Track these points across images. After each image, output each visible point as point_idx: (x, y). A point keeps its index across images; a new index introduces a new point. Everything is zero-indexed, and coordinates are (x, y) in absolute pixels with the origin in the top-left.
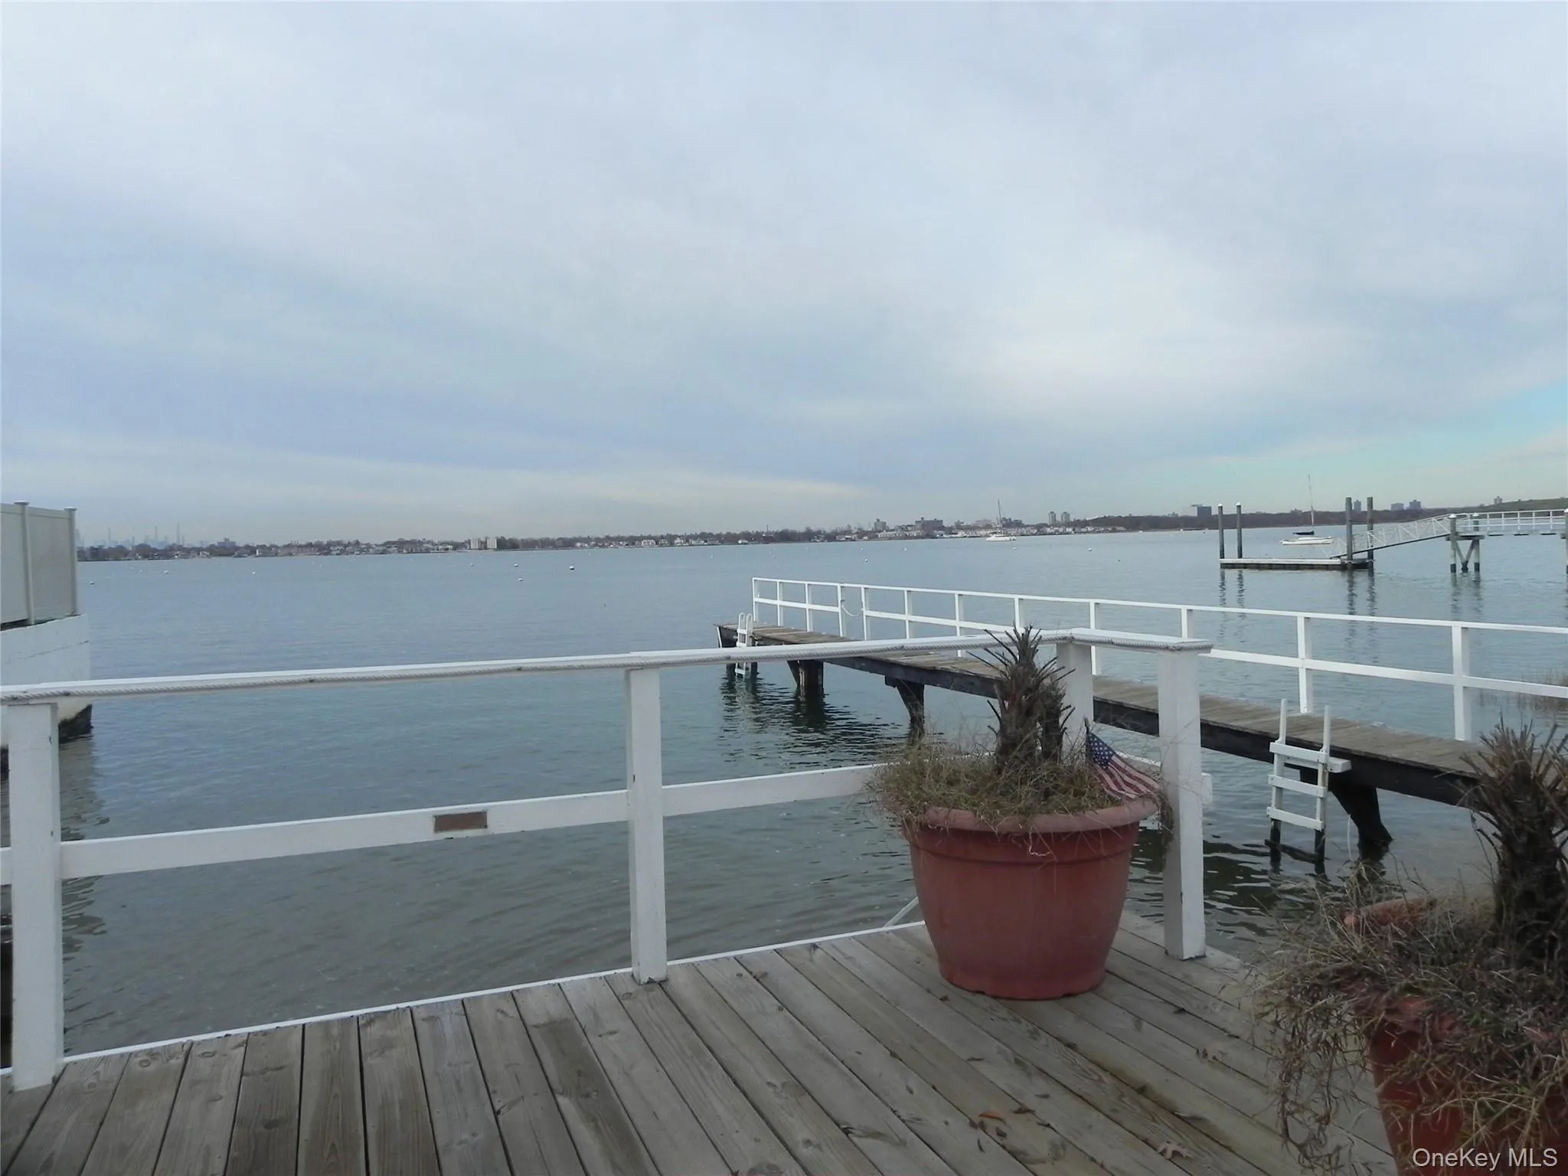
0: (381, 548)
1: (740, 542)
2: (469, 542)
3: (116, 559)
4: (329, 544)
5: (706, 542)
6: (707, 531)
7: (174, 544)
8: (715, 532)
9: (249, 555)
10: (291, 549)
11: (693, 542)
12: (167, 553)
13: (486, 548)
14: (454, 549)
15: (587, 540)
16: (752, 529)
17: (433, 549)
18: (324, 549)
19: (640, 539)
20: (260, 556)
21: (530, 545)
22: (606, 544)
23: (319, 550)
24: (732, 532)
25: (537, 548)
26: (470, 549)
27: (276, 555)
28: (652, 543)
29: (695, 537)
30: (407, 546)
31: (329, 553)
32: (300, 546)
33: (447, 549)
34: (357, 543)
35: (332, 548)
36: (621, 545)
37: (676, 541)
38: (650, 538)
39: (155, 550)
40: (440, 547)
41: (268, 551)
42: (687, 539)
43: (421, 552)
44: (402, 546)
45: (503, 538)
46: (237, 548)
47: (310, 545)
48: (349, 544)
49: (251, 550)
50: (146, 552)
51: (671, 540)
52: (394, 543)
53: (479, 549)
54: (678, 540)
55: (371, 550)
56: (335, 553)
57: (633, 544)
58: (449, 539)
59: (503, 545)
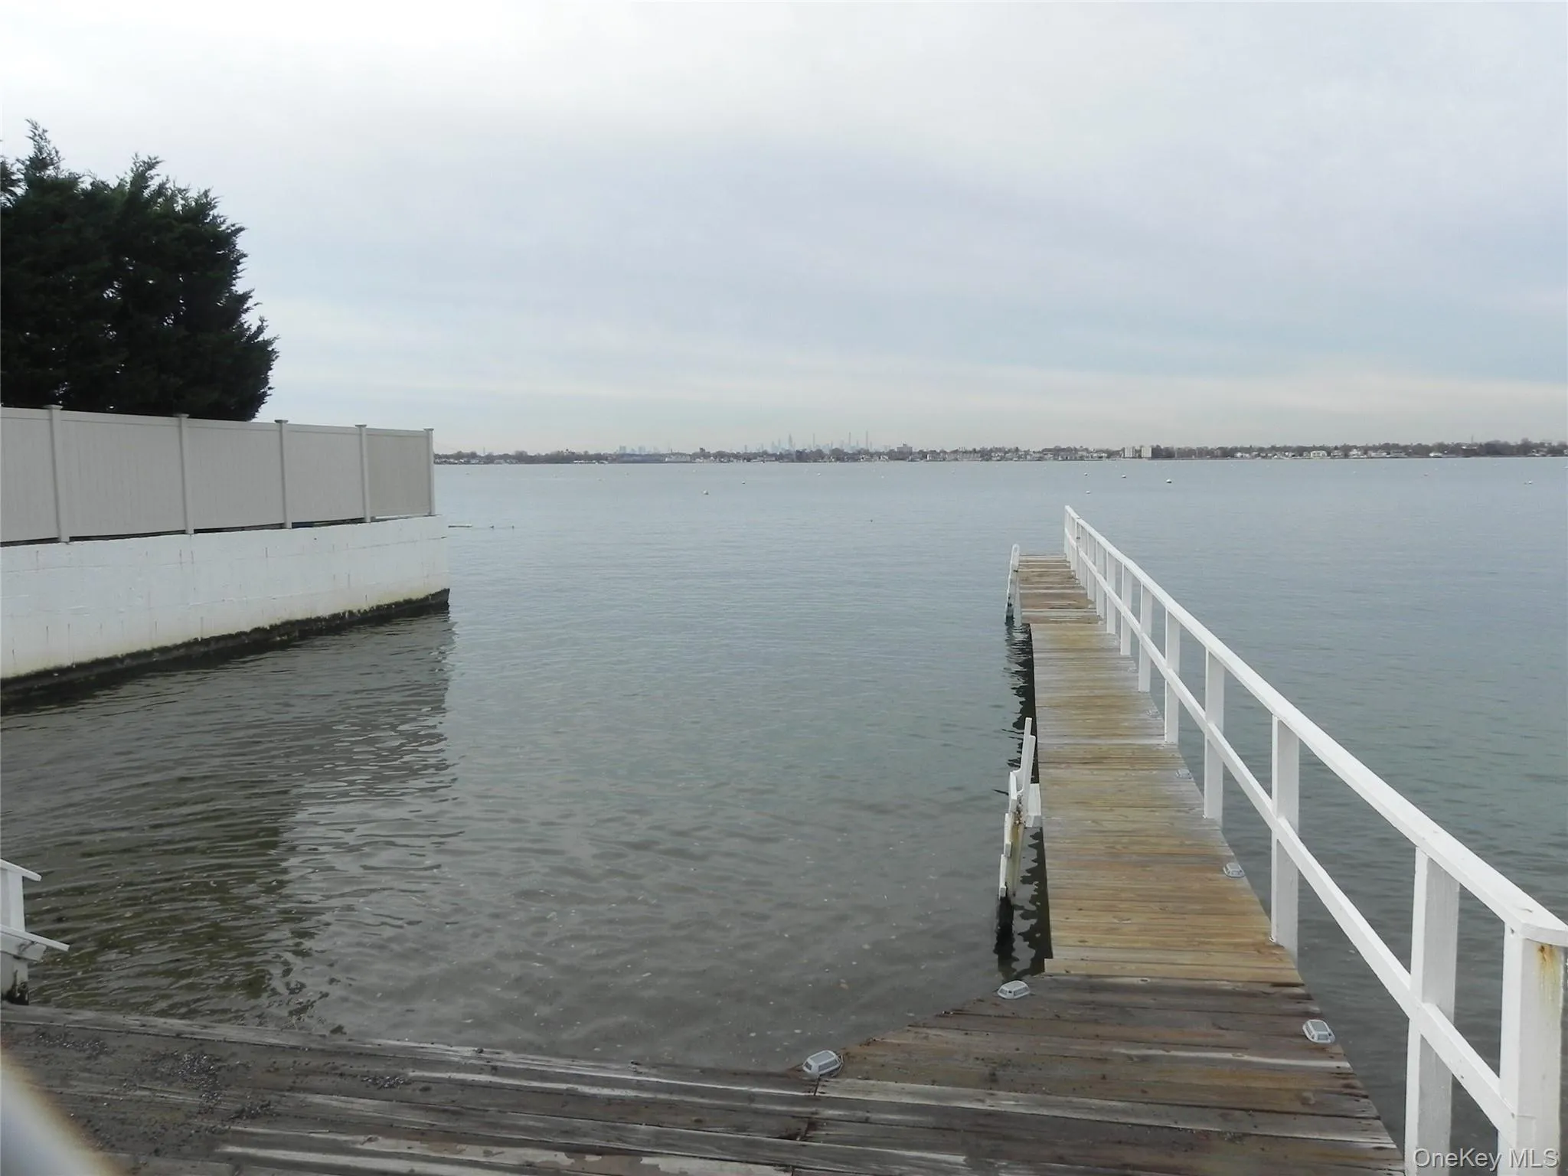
0: (1038, 455)
1: (1432, 455)
2: (1123, 450)
3: (815, 461)
4: (991, 451)
5: (1389, 454)
6: (1391, 442)
7: (862, 449)
8: (1402, 443)
9: (922, 459)
10: (958, 455)
11: (1373, 454)
12: (854, 457)
13: (1140, 457)
14: (1108, 457)
15: (1249, 450)
16: (1449, 440)
17: (1087, 457)
18: (985, 455)
19: (1309, 450)
20: (930, 460)
21: (1187, 454)
22: (1270, 455)
23: (981, 456)
24: (1424, 443)
25: (1193, 457)
26: (1124, 458)
27: (944, 460)
28: (1323, 455)
29: (1375, 449)
30: (1062, 453)
31: (989, 459)
32: (966, 452)
33: (1101, 457)
34: (1017, 450)
35: (993, 454)
36: (1287, 456)
37: (1351, 453)
38: (1322, 448)
39: (846, 454)
40: (1095, 455)
41: (936, 456)
42: (1366, 450)
43: (1076, 459)
44: (1058, 453)
45: (1158, 446)
46: (911, 453)
47: (975, 451)
48: (1009, 451)
49: (923, 455)
50: (839, 456)
51: (1346, 451)
52: (1050, 450)
53: (1133, 458)
54: (1355, 452)
55: (1028, 457)
56: (995, 459)
57: (1301, 455)
58: (1105, 447)
59: (1158, 453)
